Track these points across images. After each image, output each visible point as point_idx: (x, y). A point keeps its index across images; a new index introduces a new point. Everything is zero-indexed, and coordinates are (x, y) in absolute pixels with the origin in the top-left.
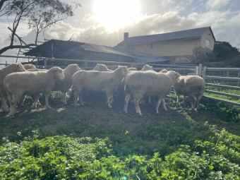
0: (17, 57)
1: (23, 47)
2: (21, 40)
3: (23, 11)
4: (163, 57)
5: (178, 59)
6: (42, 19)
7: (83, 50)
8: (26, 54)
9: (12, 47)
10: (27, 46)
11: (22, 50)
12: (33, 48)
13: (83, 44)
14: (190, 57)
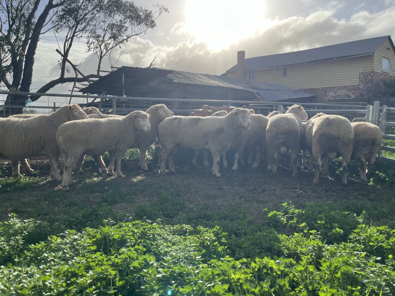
0: (71, 96)
1: (79, 80)
2: (75, 69)
3: (78, 23)
4: (306, 91)
5: (332, 94)
6: (108, 35)
7: (171, 82)
8: (83, 90)
9: (62, 80)
10: (85, 79)
11: (78, 85)
12: (94, 82)
13: (171, 72)
14: (355, 88)
